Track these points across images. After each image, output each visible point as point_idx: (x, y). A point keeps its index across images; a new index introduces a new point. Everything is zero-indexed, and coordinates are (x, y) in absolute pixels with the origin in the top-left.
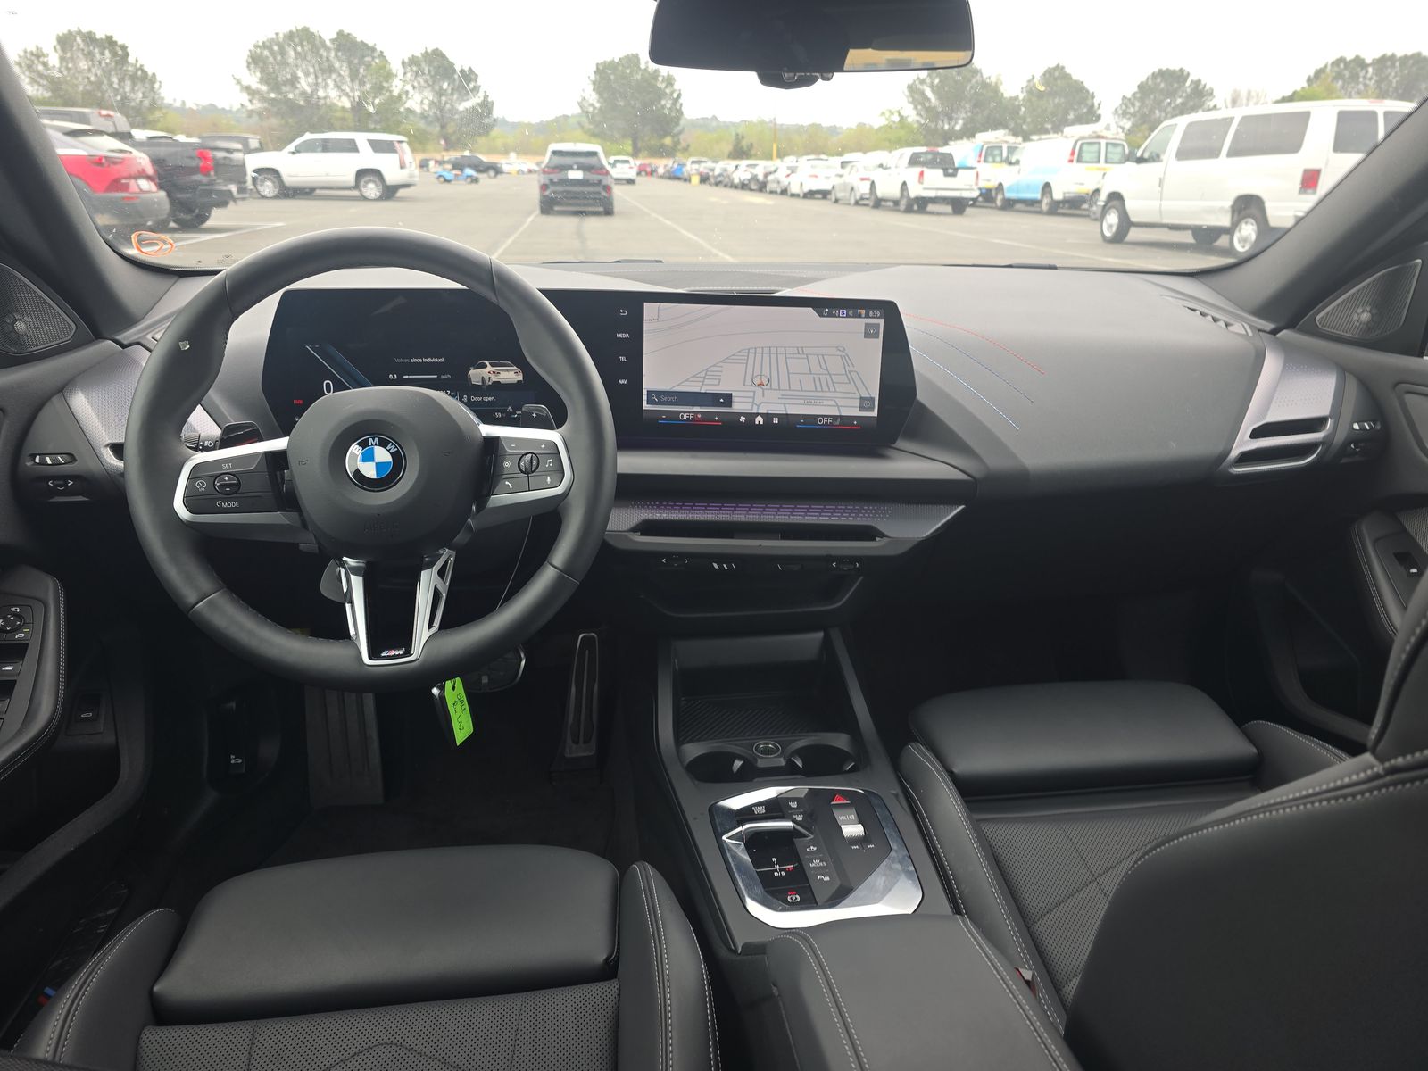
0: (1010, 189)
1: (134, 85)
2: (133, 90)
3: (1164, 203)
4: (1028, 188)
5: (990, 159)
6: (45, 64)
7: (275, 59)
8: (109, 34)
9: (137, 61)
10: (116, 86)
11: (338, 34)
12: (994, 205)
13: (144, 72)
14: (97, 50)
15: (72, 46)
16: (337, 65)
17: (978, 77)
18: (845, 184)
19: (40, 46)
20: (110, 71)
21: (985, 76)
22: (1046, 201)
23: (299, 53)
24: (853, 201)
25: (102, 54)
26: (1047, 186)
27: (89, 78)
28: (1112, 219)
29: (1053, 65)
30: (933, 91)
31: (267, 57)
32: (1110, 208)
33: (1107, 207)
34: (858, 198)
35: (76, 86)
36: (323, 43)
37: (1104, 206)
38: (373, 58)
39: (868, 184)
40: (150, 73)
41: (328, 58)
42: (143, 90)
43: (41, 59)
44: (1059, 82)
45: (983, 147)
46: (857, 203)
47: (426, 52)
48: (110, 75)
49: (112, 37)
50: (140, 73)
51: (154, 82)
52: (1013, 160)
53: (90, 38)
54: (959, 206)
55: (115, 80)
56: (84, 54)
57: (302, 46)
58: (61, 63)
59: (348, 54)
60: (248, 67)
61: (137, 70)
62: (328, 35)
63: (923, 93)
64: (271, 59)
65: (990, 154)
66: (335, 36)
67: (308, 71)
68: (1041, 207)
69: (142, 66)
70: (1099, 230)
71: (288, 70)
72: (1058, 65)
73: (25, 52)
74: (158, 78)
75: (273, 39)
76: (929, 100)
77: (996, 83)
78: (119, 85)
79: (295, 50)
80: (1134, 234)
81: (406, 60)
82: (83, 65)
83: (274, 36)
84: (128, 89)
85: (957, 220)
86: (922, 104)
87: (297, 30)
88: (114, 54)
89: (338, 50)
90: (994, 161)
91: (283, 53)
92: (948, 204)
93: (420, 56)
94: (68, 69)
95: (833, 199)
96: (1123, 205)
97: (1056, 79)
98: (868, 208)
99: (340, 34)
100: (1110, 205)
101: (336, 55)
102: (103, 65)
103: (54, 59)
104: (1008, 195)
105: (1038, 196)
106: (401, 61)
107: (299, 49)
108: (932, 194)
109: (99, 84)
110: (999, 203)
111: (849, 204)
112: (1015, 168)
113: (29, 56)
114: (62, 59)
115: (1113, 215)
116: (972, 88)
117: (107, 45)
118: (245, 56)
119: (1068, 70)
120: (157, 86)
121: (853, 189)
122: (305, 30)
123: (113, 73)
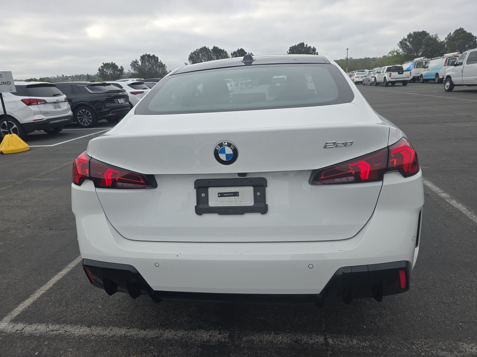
0: (425, 76)
1: (159, 68)
2: (159, 70)
3: (463, 78)
4: (431, 75)
5: (419, 67)
6: (138, 64)
7: (196, 57)
8: (154, 54)
9: (160, 61)
10: (155, 69)
11: (213, 47)
12: (419, 81)
13: (162, 64)
14: (150, 59)
15: (144, 59)
16: (213, 57)
17: (428, 36)
18: (367, 79)
19: (137, 59)
20: (153, 65)
21: (430, 35)
22: (437, 79)
23: (203, 54)
24: (369, 84)
25: (152, 60)
26: (437, 74)
27: (148, 67)
28: (448, 84)
29: (458, 28)
30: (410, 43)
31: (194, 57)
32: (448, 80)
33: (446, 80)
34: (371, 83)
35: (145, 70)
36: (209, 50)
37: (445, 80)
38: (223, 53)
39: (373, 79)
40: (164, 64)
41: (211, 55)
42: (162, 69)
43: (137, 63)
44: (461, 35)
45: (416, 62)
46: (371, 85)
47: (238, 50)
48: (153, 66)
49: (154, 55)
50: (161, 65)
51: (165, 67)
52: (426, 66)
53: (149, 56)
54: (405, 83)
55: (155, 67)
56: (147, 61)
57: (204, 52)
58: (141, 64)
59: (216, 53)
60: (189, 60)
61: (160, 64)
62: (211, 48)
63: (406, 44)
64: (195, 57)
65: (419, 65)
66: (212, 48)
67: (205, 59)
68: (435, 81)
69: (162, 62)
70: (444, 87)
71: (200, 59)
72: (461, 28)
73: (133, 61)
74: (166, 66)
75: (196, 51)
76: (408, 46)
77: (435, 38)
78: (156, 68)
79: (202, 54)
80: (456, 88)
81: (233, 53)
82: (147, 64)
83: (196, 50)
84: (158, 69)
85: (404, 88)
86: (406, 48)
87: (202, 48)
88: (155, 60)
89: (213, 52)
90: (420, 67)
91: (198, 55)
92: (401, 82)
93: (236, 51)
94: (143, 65)
95: (363, 84)
96: (451, 80)
97: (460, 34)
98: (374, 86)
99: (214, 47)
100: (447, 80)
101: (213, 54)
102: (152, 63)
103: (140, 63)
104: (424, 78)
105: (434, 78)
106: (231, 53)
107: (203, 53)
108: (394, 80)
109: (151, 68)
110: (421, 81)
111: (368, 85)
112: (427, 69)
113: (134, 62)
114: (142, 63)
115: (448, 83)
116: (425, 40)
117: (153, 57)
118: (188, 57)
119: (465, 30)
120: (165, 68)
121: (369, 80)
122: (205, 47)
123: (154, 65)
